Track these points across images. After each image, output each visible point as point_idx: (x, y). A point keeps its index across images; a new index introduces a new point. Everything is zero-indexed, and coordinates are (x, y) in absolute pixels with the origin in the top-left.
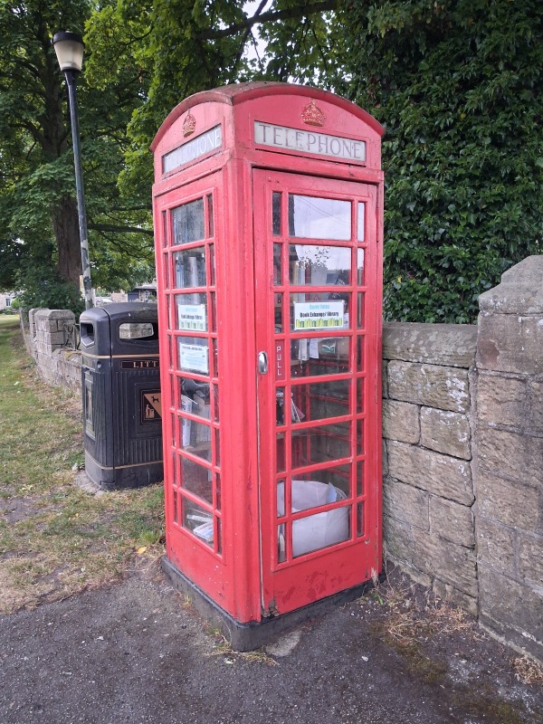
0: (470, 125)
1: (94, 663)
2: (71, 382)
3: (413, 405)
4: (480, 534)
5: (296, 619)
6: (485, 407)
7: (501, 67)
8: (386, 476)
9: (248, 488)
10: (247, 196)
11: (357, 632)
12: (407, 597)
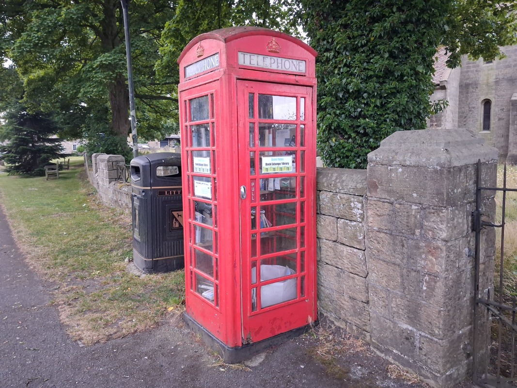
0: (376, 45)
1: (142, 371)
2: (122, 204)
3: (333, 218)
4: (371, 294)
5: (263, 346)
6: (371, 219)
7: (395, 10)
8: (319, 261)
9: (234, 266)
10: (234, 96)
11: (299, 353)
12: (330, 334)
